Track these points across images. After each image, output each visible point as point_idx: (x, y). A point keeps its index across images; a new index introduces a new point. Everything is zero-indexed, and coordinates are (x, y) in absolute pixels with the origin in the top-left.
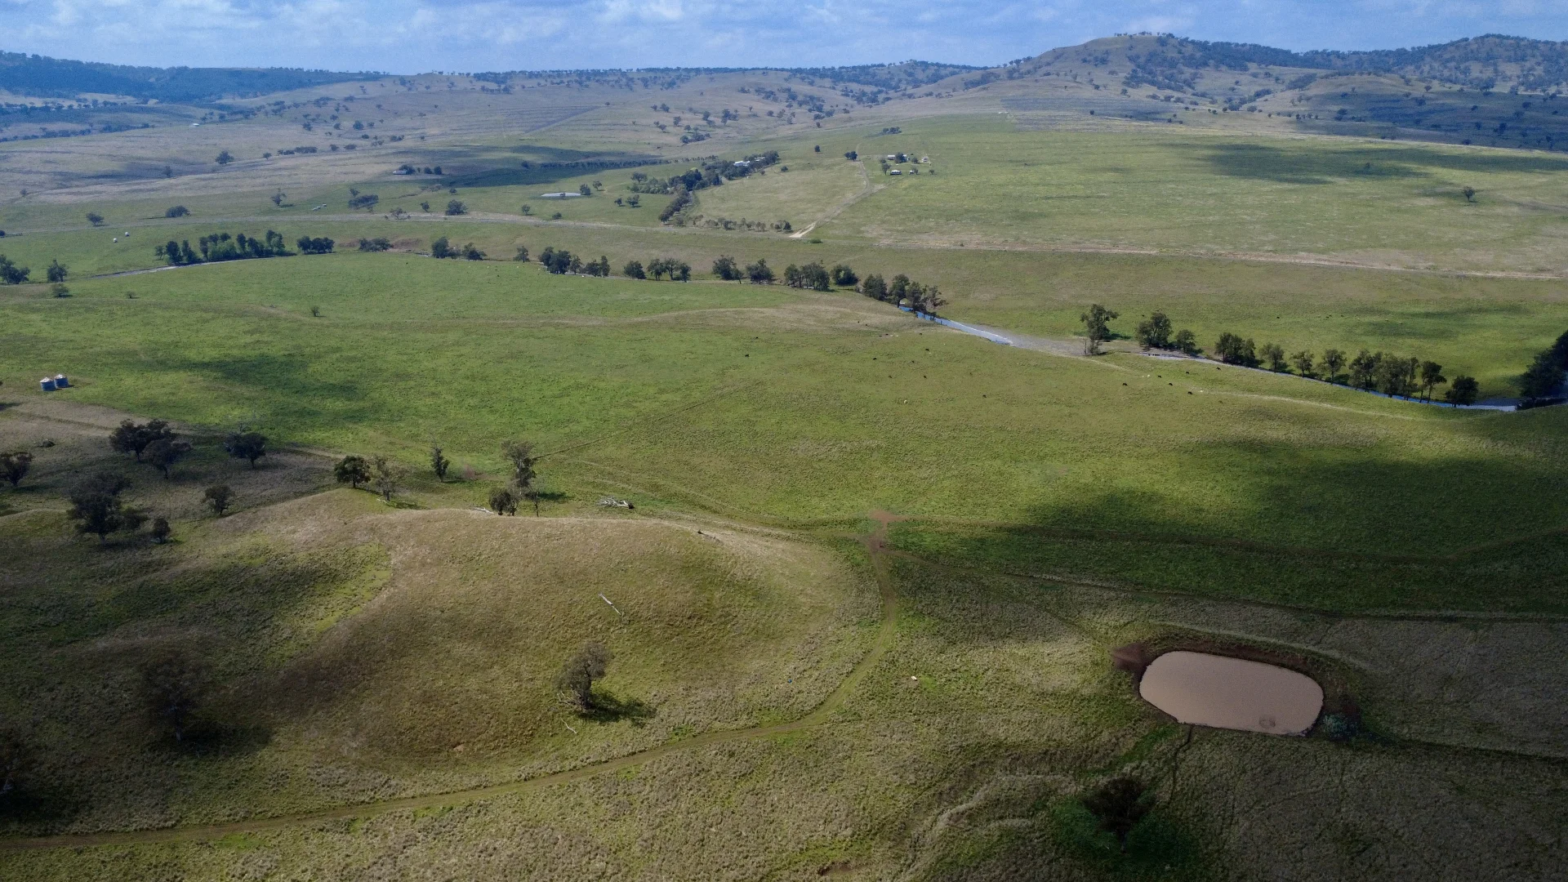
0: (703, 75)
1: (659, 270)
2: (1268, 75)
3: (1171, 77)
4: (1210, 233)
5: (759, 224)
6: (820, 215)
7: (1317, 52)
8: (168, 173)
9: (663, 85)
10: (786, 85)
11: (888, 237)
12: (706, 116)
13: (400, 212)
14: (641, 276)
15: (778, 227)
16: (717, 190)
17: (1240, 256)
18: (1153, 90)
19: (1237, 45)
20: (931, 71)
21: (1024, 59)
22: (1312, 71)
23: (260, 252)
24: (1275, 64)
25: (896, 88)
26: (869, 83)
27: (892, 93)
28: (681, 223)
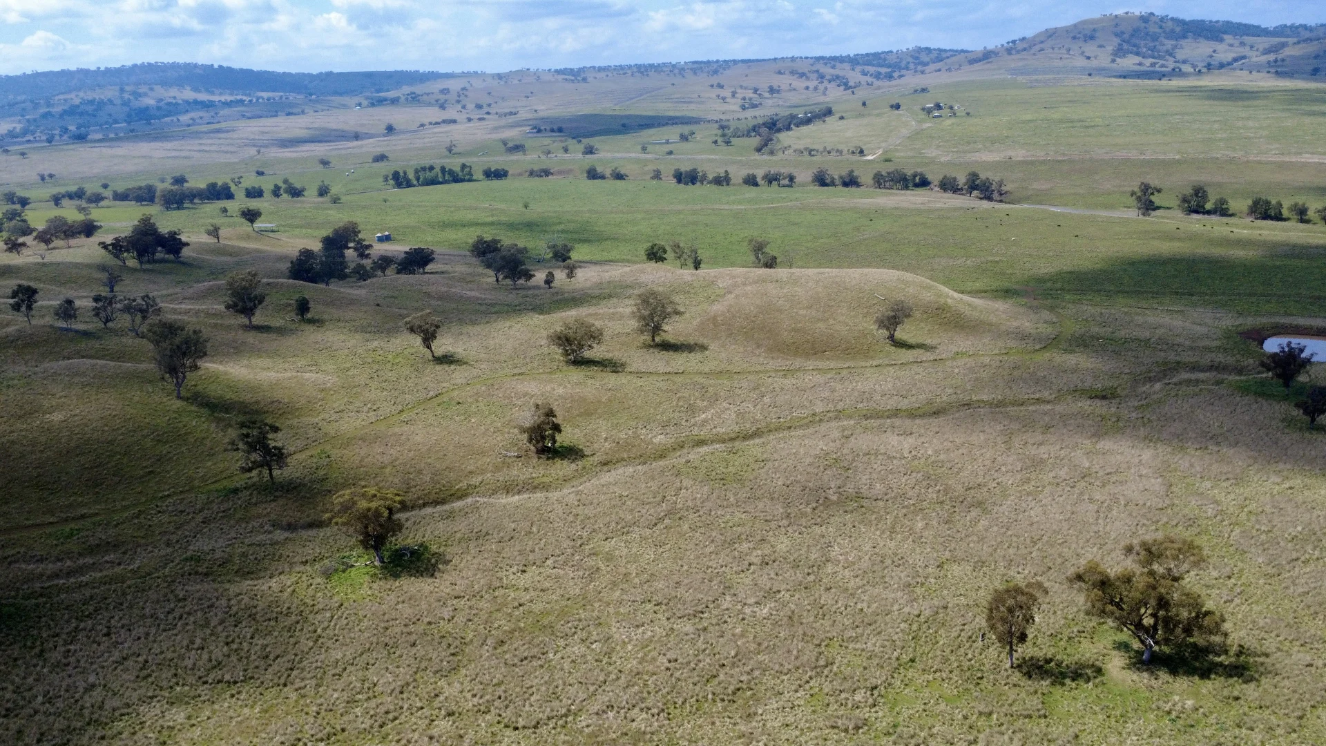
0: (740, 64)
1: (771, 179)
2: (1242, 44)
3: (1153, 49)
4: (1221, 144)
5: (837, 151)
6: (883, 145)
7: (1285, 26)
8: (357, 137)
9: (708, 72)
10: (814, 68)
11: (947, 155)
12: (756, 90)
13: (549, 153)
14: (756, 185)
15: (853, 153)
16: (790, 133)
17: (1251, 158)
18: (1138, 59)
19: (1211, 22)
20: (934, 54)
21: (1020, 40)
22: (1283, 40)
23: (456, 180)
24: (1247, 35)
25: (907, 68)
26: (882, 66)
27: (904, 72)
28: (772, 153)
